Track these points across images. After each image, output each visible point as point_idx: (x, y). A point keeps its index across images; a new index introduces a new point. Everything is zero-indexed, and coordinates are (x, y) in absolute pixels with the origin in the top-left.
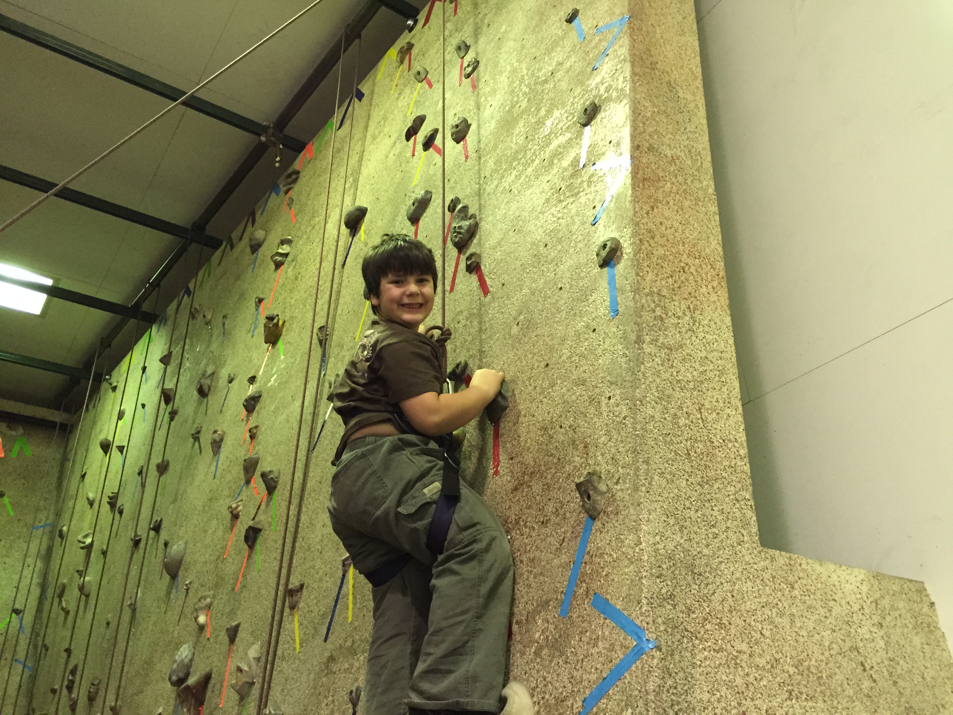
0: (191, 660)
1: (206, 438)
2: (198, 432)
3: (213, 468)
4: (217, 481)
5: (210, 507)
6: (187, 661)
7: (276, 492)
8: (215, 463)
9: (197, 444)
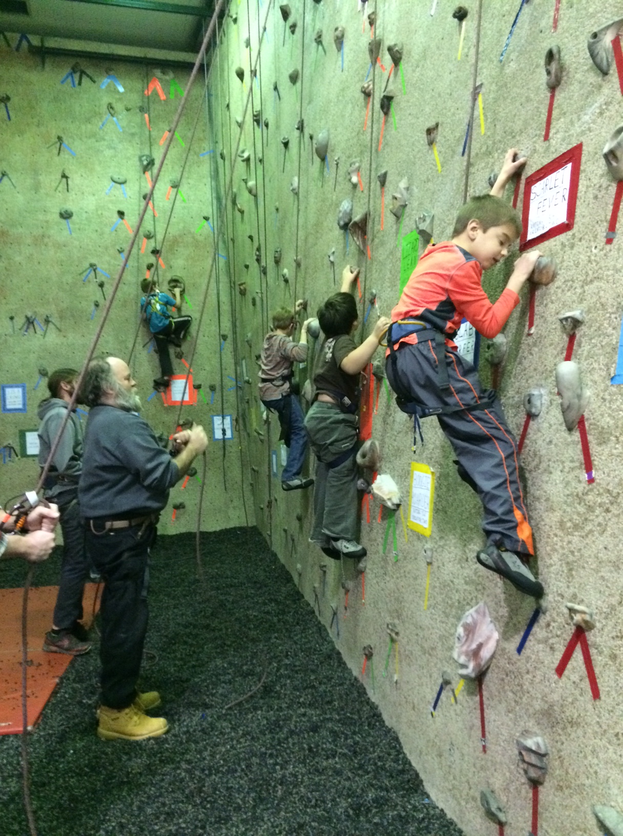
0: (351, 210)
1: (328, 39)
2: (320, 36)
3: (340, 63)
4: (346, 73)
5: (343, 96)
6: (348, 211)
7: (402, 62)
8: (340, 59)
9: (320, 47)
